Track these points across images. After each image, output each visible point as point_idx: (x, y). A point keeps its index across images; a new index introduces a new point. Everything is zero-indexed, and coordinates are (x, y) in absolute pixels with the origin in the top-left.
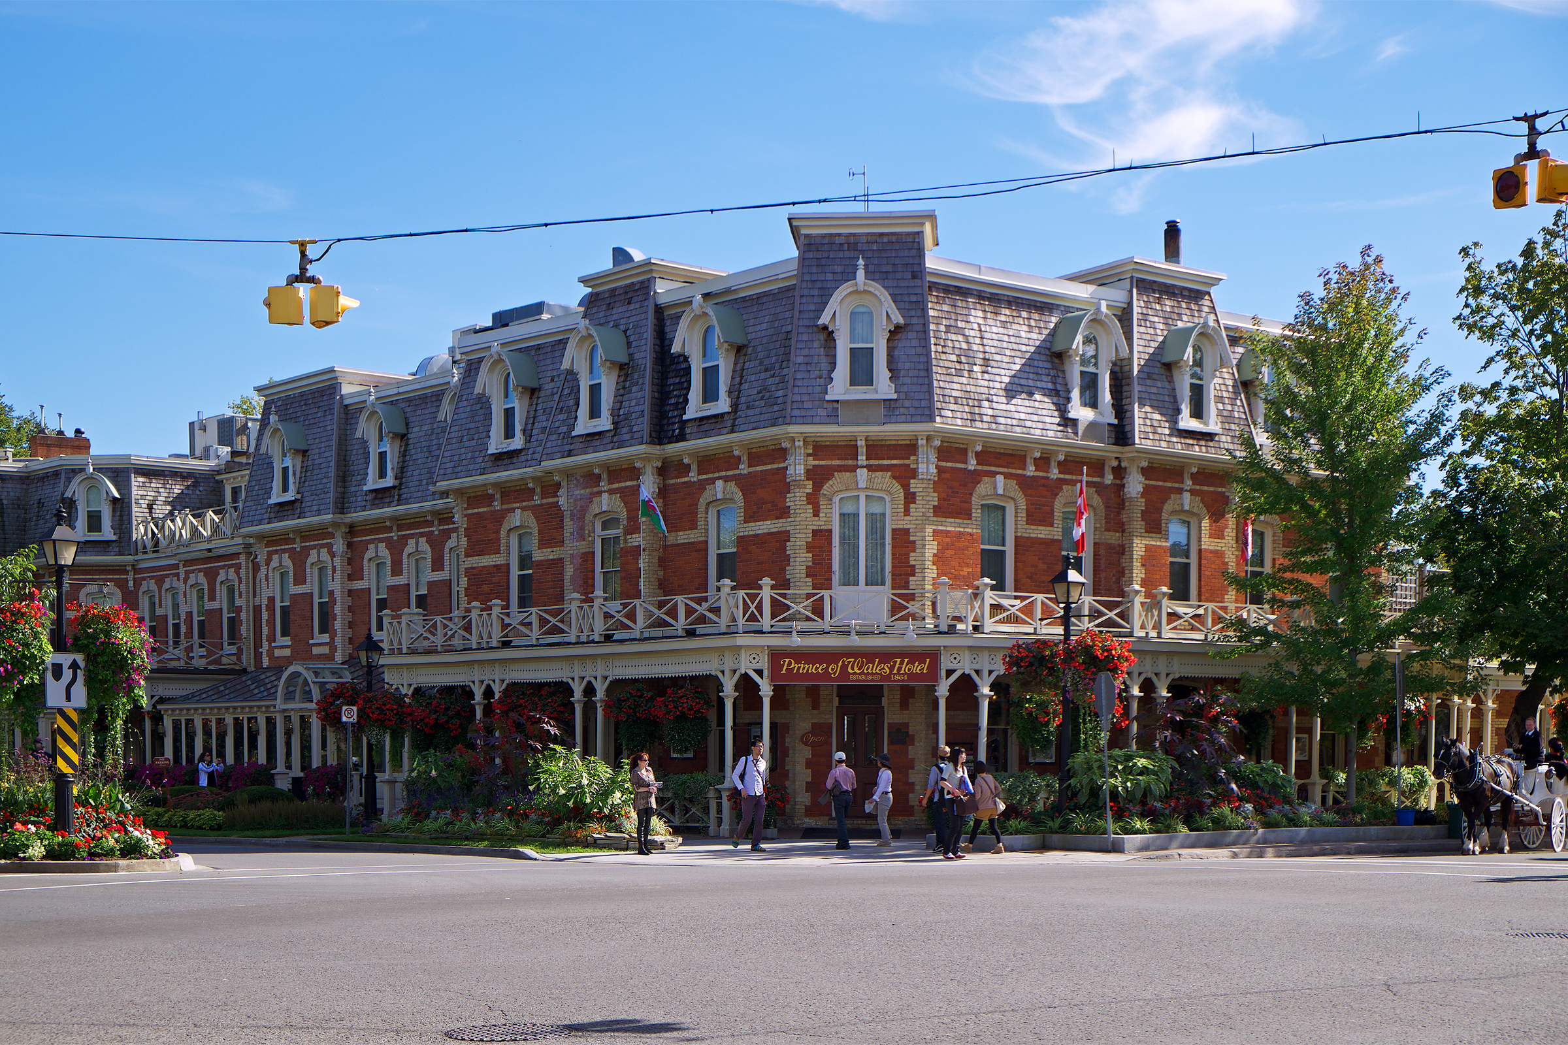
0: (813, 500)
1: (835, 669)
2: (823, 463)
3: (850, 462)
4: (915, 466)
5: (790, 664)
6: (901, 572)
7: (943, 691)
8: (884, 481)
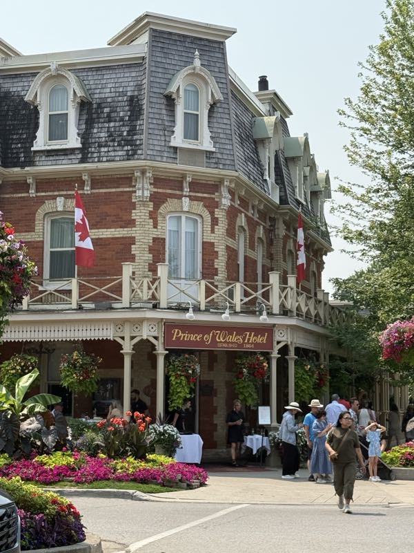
1: (208, 338)
2: (160, 190)
3: (178, 192)
4: (218, 200)
5: (178, 333)
6: (209, 272)
7: (275, 354)
8: (199, 208)
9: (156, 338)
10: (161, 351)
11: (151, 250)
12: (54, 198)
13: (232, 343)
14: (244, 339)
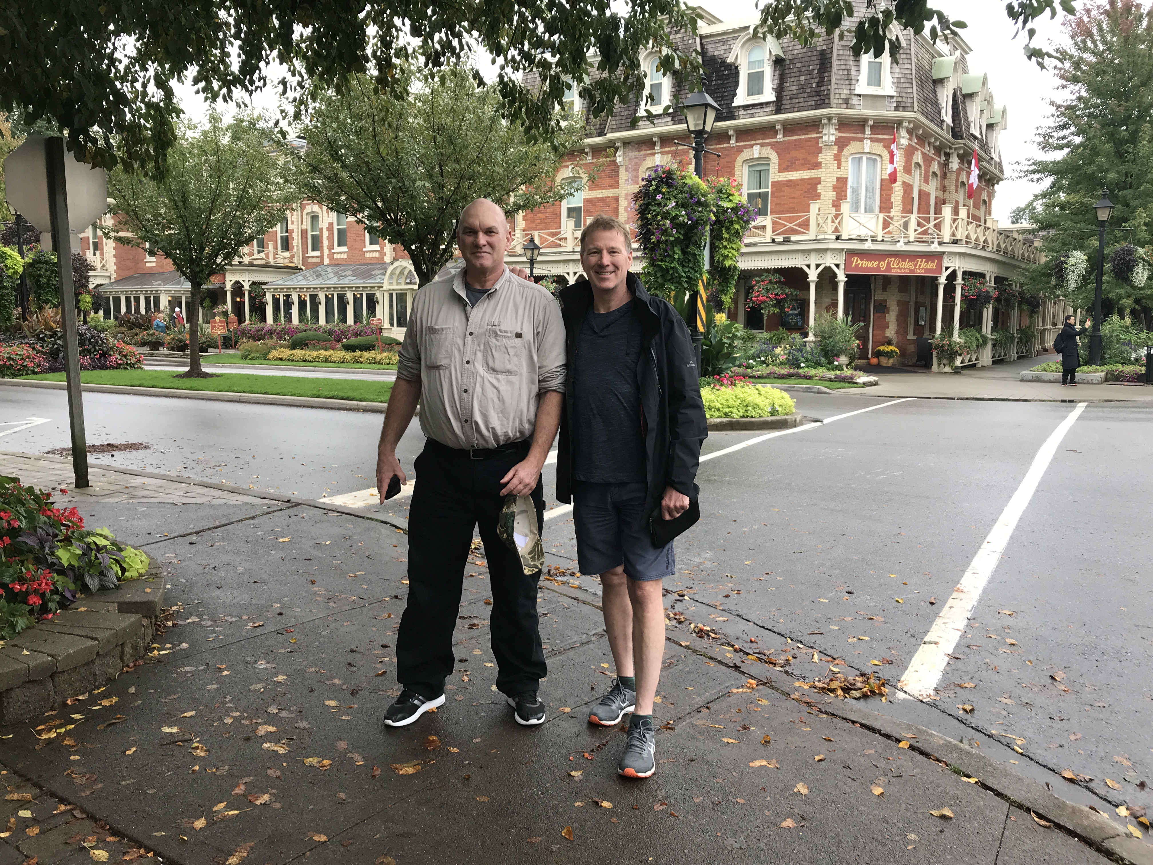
0: (837, 158)
1: (883, 265)
2: (844, 135)
3: (860, 135)
4: (897, 140)
5: (857, 261)
6: (886, 206)
7: (943, 280)
8: (879, 148)
9: (837, 266)
10: (841, 277)
11: (835, 188)
12: (751, 146)
13: (905, 269)
14: (915, 265)
